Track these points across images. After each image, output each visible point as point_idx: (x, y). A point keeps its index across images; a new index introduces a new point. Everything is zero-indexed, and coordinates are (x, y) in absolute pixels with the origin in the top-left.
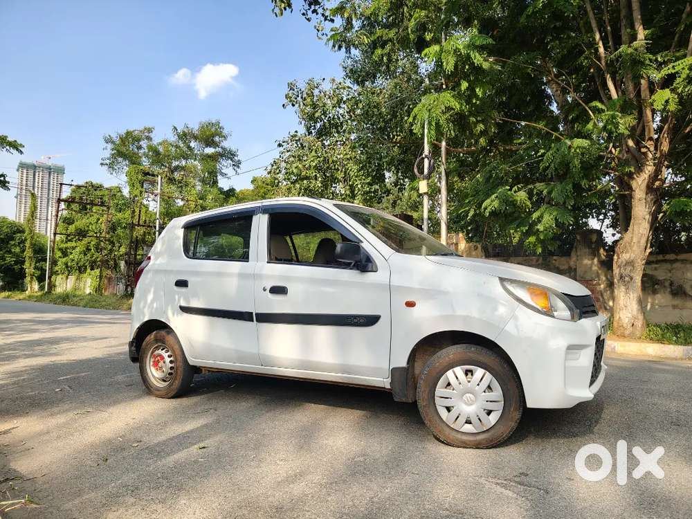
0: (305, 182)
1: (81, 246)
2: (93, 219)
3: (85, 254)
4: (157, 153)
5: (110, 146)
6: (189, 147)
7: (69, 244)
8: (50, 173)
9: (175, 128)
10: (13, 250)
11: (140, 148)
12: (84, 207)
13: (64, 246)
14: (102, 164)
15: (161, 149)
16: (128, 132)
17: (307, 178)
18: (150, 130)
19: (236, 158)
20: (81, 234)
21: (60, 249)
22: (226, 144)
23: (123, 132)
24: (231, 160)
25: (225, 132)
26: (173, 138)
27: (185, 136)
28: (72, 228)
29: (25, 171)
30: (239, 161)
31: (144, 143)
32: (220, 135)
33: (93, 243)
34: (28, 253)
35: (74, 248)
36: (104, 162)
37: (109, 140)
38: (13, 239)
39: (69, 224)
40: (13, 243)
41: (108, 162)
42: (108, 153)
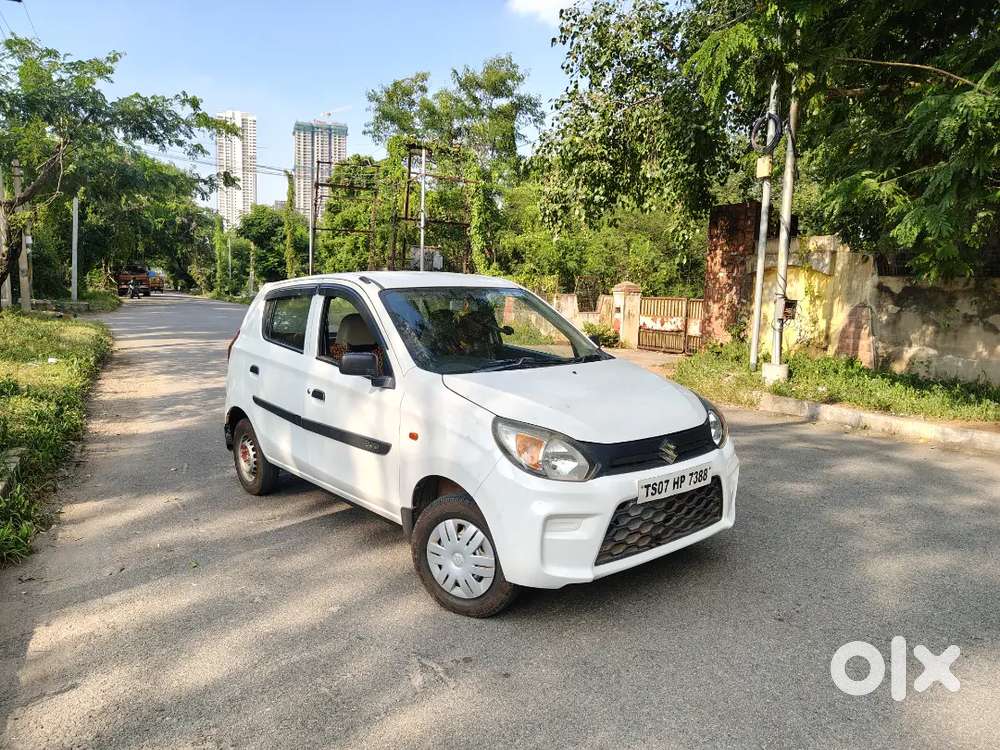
0: (584, 164)
1: (348, 240)
2: (361, 207)
3: (353, 254)
4: (432, 112)
5: (374, 105)
6: (475, 100)
7: (338, 240)
8: (330, 135)
9: (455, 72)
10: (276, 249)
11: (412, 103)
12: (352, 190)
13: (330, 242)
14: (364, 133)
15: (437, 105)
16: (395, 84)
17: (589, 158)
18: (424, 78)
19: (538, 108)
20: (349, 226)
21: (326, 247)
22: (522, 90)
23: (389, 85)
24: (532, 113)
25: (520, 72)
26: (453, 87)
27: (468, 84)
28: (338, 218)
29: (302, 134)
30: (543, 113)
31: (416, 97)
32: (512, 76)
33: (361, 239)
34: (289, 253)
35: (342, 245)
36: (367, 129)
37: (372, 98)
38: (274, 234)
39: (336, 213)
40: (274, 238)
41: (371, 128)
42: (371, 117)
